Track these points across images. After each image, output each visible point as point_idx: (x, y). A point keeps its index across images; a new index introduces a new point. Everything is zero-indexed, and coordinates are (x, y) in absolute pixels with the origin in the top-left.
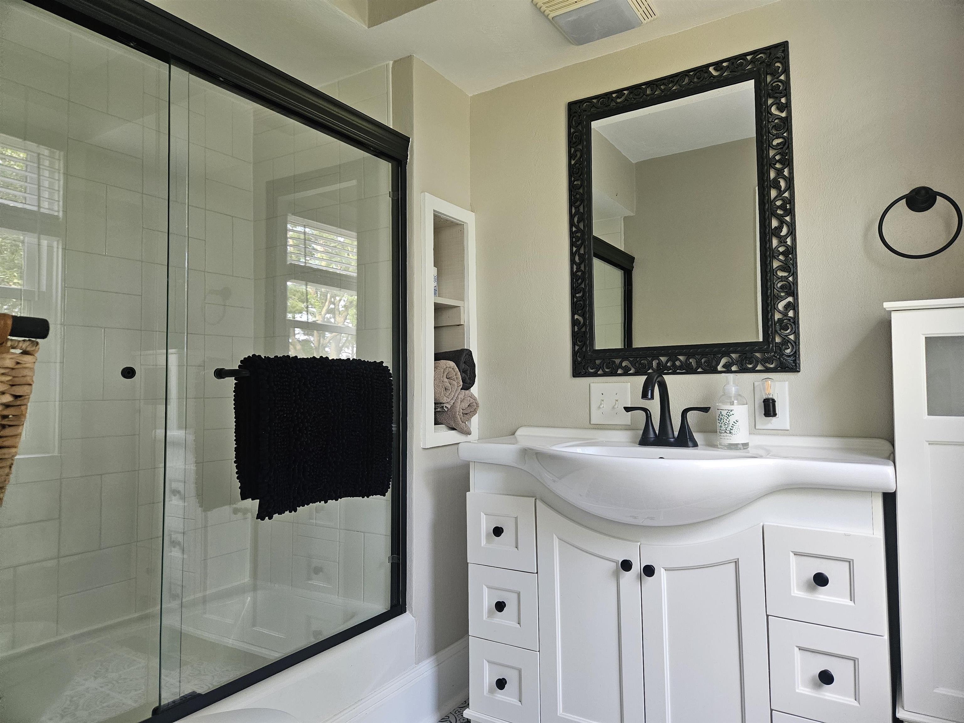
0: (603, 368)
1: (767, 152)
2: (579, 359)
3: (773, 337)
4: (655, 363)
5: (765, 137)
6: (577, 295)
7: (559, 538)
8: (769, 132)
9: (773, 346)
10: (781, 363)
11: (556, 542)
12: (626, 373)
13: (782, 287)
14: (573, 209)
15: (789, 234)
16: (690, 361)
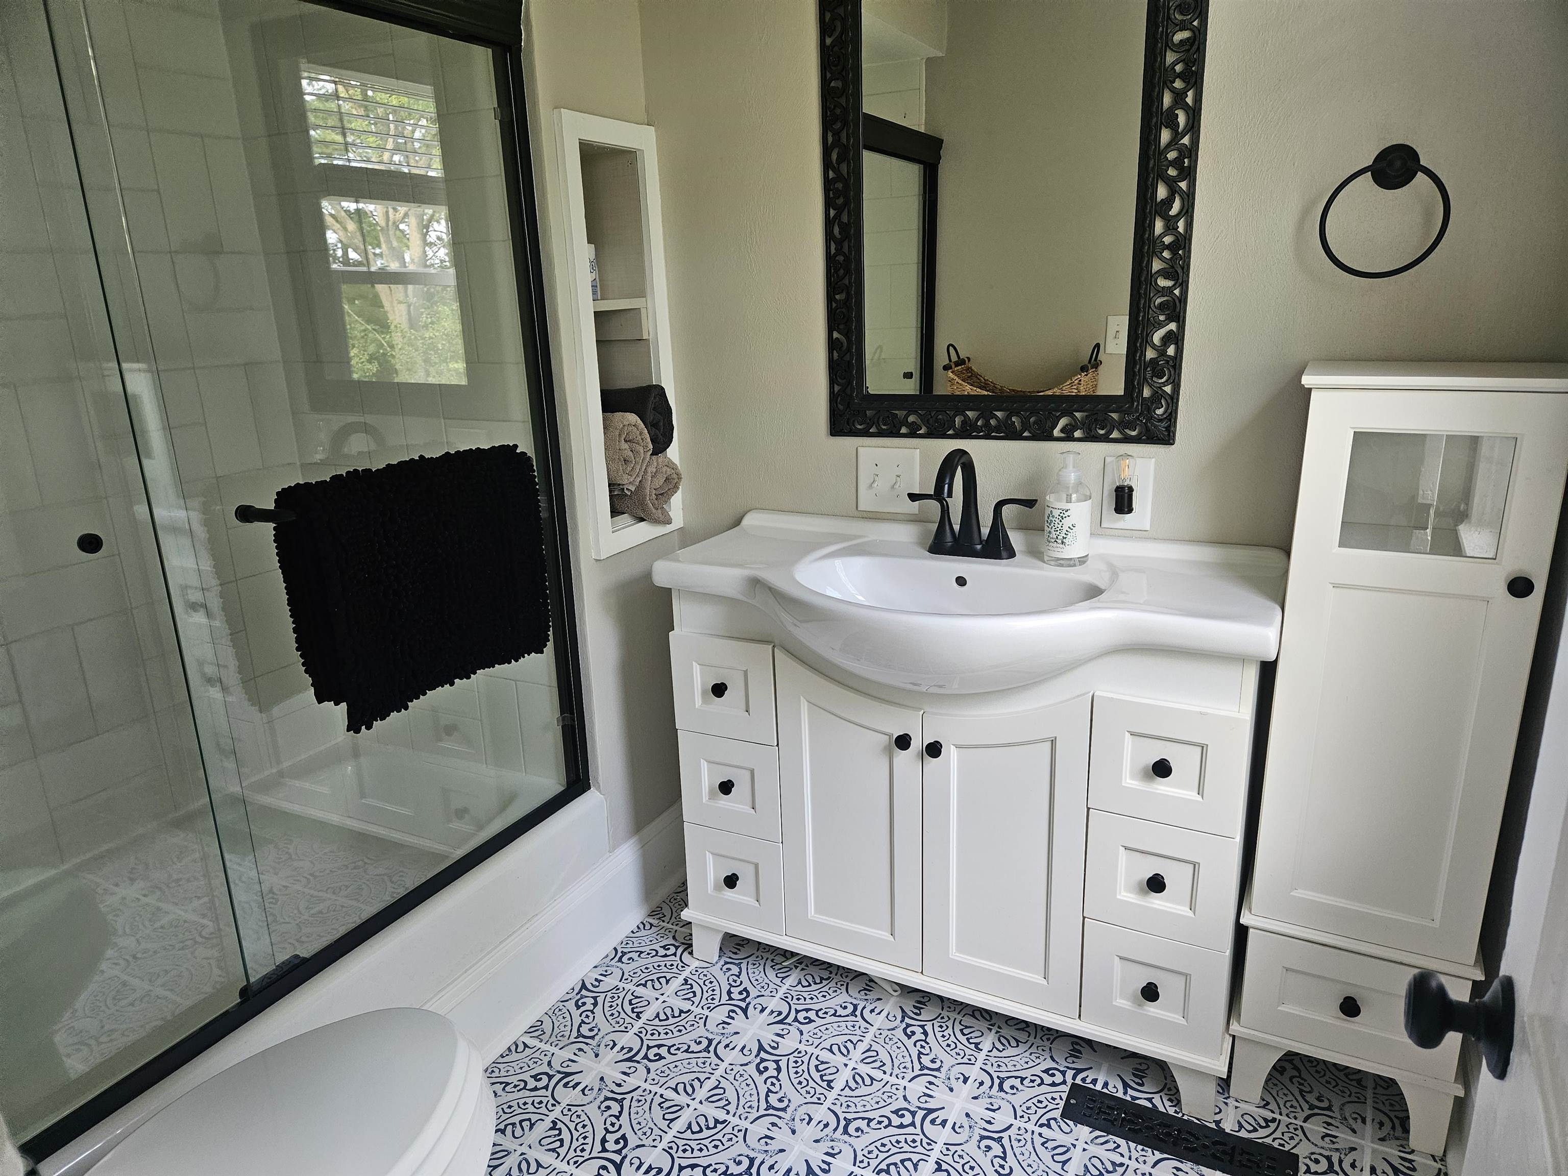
0: (878, 423)
1: (1161, 59)
2: (841, 407)
3: (1139, 390)
4: (958, 420)
5: (1161, 29)
6: (837, 297)
7: (808, 701)
8: (1169, 18)
9: (1137, 405)
10: (1148, 430)
11: (804, 706)
12: (913, 434)
13: (1162, 307)
14: (830, 135)
15: (1183, 214)
16: (1013, 419)
